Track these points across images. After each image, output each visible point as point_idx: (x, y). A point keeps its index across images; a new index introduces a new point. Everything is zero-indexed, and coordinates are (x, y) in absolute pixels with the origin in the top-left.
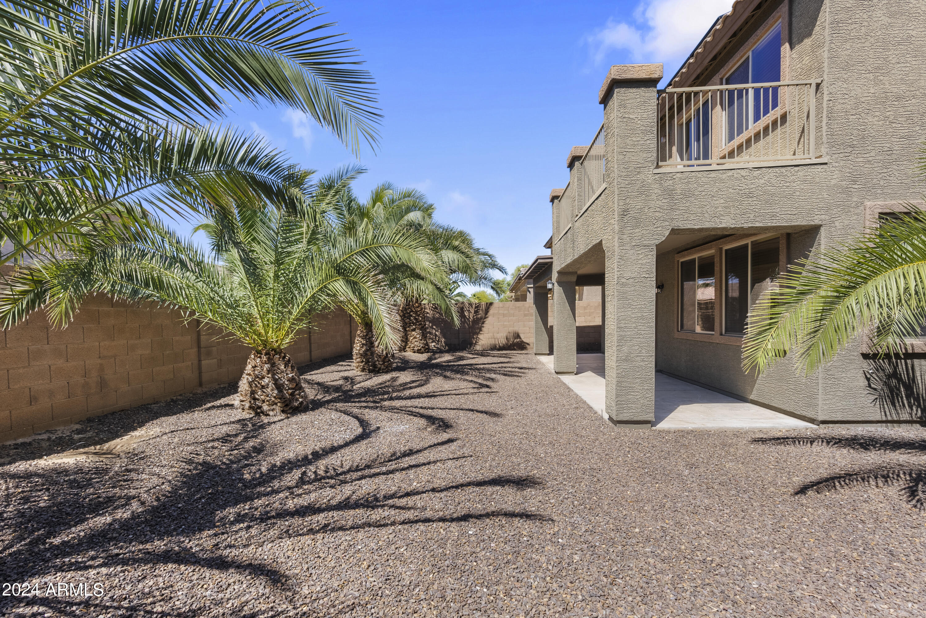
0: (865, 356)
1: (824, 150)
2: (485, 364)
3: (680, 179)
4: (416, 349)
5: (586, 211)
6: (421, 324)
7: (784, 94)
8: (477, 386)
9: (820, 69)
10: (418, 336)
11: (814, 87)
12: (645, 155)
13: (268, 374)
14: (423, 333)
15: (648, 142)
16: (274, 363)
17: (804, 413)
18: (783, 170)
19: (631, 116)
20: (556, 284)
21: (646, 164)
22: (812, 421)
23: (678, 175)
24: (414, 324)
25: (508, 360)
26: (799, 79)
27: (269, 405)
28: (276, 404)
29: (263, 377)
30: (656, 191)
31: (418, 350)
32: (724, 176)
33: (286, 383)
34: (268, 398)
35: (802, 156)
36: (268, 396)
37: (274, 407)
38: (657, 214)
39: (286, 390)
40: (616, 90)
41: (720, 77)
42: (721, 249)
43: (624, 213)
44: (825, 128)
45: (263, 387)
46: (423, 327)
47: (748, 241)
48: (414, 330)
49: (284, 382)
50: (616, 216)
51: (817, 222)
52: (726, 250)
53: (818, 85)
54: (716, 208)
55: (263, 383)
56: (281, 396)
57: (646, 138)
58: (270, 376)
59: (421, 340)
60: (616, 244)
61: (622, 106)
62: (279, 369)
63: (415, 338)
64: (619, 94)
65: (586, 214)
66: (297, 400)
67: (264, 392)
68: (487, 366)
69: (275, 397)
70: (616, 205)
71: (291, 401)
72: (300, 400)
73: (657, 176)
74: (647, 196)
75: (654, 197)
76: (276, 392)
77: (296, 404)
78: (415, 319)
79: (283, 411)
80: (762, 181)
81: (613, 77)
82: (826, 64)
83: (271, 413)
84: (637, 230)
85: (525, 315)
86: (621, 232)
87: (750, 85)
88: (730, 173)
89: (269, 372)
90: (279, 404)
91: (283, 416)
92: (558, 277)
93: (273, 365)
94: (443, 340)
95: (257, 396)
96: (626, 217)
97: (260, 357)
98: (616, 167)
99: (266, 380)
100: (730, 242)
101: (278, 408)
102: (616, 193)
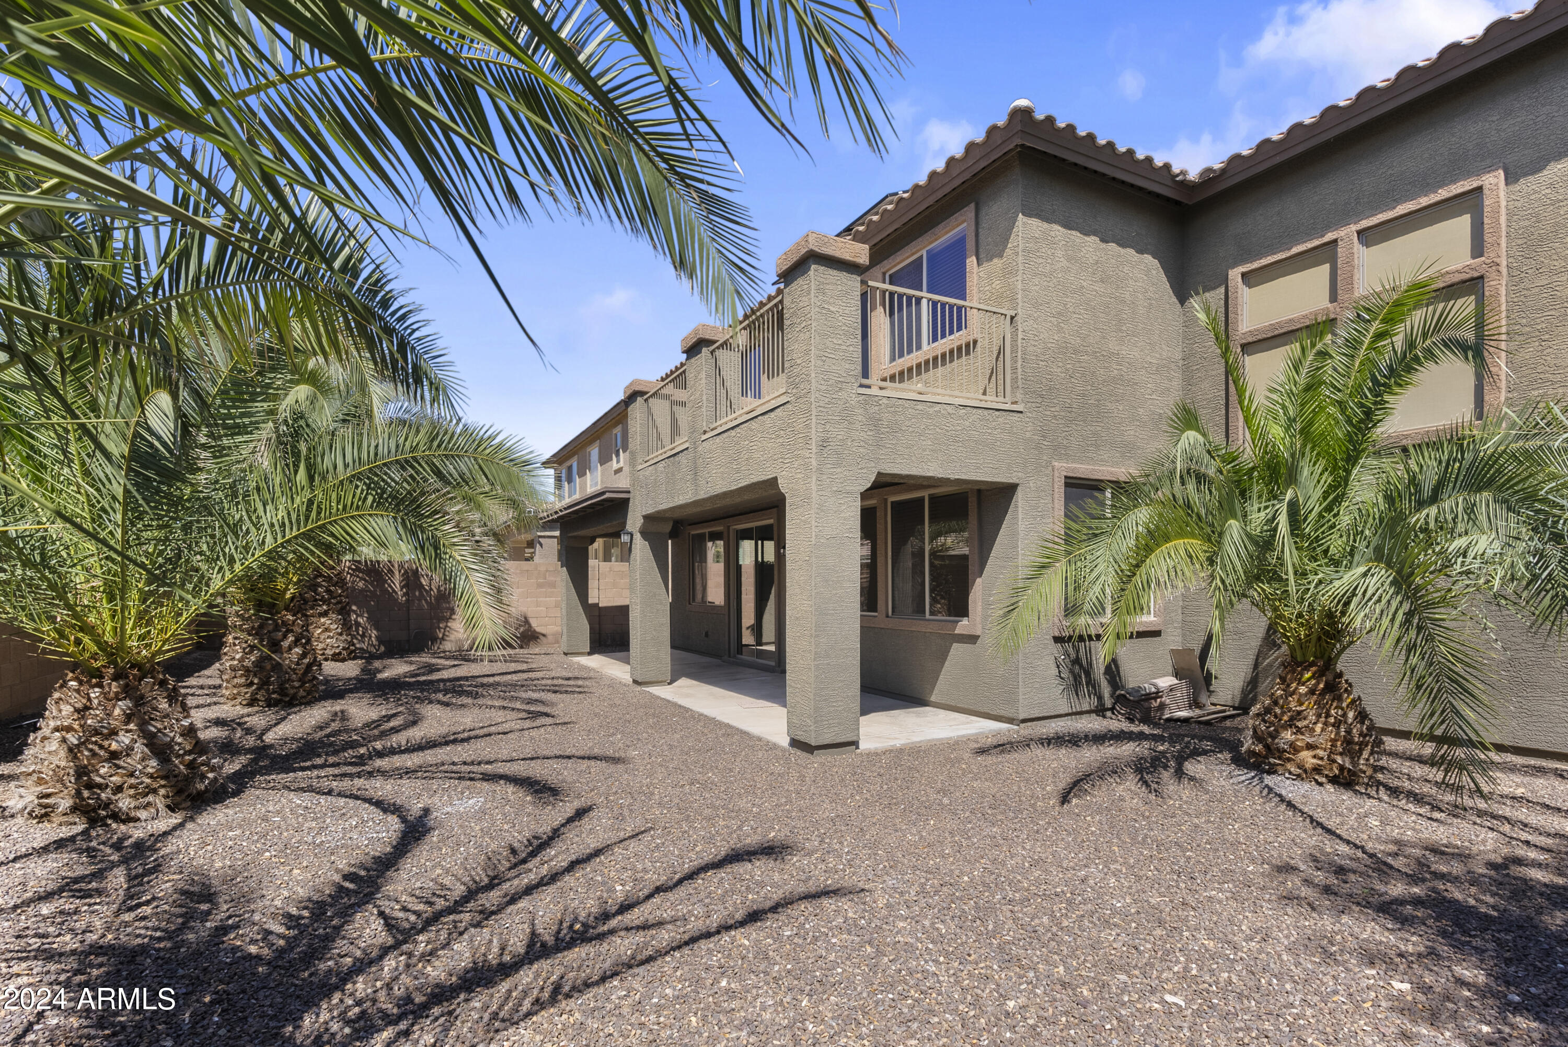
0: (1057, 640)
1: (1019, 396)
2: (493, 675)
3: (887, 406)
4: (329, 652)
5: (733, 428)
6: (340, 602)
7: (973, 318)
8: (524, 715)
9: (1013, 300)
10: (334, 626)
11: (1008, 318)
12: (847, 366)
13: (127, 723)
14: (345, 620)
15: (851, 348)
16: (142, 697)
17: (1002, 713)
18: (986, 412)
19: (832, 309)
20: (638, 537)
21: (849, 379)
22: (1010, 721)
23: (885, 401)
24: (323, 600)
25: (524, 667)
26: (988, 305)
27: (134, 797)
28: (154, 791)
29: (113, 733)
30: (860, 418)
31: (334, 655)
32: (931, 411)
33: (179, 739)
34: (133, 781)
35: (994, 398)
36: (132, 775)
37: (150, 798)
38: (861, 450)
39: (178, 756)
40: (813, 267)
41: (883, 270)
42: (886, 500)
43: (824, 444)
44: (1020, 370)
45: (114, 755)
46: (343, 608)
47: (925, 494)
48: (325, 614)
49: (173, 739)
50: (814, 447)
51: (1014, 480)
52: (892, 503)
53: (1012, 318)
54: (924, 450)
55: (114, 746)
56: (167, 775)
57: (848, 343)
58: (132, 726)
59: (341, 634)
60: (814, 488)
61: (821, 291)
62: (155, 709)
63: (327, 630)
64: (816, 272)
65: (733, 433)
66: (203, 777)
67: (118, 767)
68: (497, 679)
69: (151, 776)
70: (813, 431)
71: (188, 780)
72: (211, 775)
73: (861, 398)
74: (850, 423)
75: (858, 426)
76: (154, 763)
77: (201, 787)
78: (328, 591)
79: (172, 808)
80: (967, 423)
81: (811, 247)
82: (1019, 296)
83: (143, 814)
84: (839, 470)
85: (540, 586)
86: (820, 471)
87: (924, 294)
88: (937, 408)
89: (128, 718)
90: (162, 792)
91: (176, 819)
92: (643, 525)
93: (139, 701)
94: (374, 633)
95: (98, 780)
96: (826, 450)
97: (100, 685)
98: (813, 375)
99: (125, 738)
100: (900, 492)
101: (159, 801)
102: (814, 413)
